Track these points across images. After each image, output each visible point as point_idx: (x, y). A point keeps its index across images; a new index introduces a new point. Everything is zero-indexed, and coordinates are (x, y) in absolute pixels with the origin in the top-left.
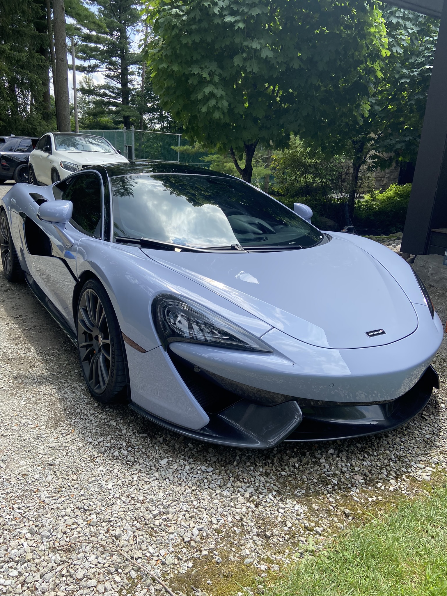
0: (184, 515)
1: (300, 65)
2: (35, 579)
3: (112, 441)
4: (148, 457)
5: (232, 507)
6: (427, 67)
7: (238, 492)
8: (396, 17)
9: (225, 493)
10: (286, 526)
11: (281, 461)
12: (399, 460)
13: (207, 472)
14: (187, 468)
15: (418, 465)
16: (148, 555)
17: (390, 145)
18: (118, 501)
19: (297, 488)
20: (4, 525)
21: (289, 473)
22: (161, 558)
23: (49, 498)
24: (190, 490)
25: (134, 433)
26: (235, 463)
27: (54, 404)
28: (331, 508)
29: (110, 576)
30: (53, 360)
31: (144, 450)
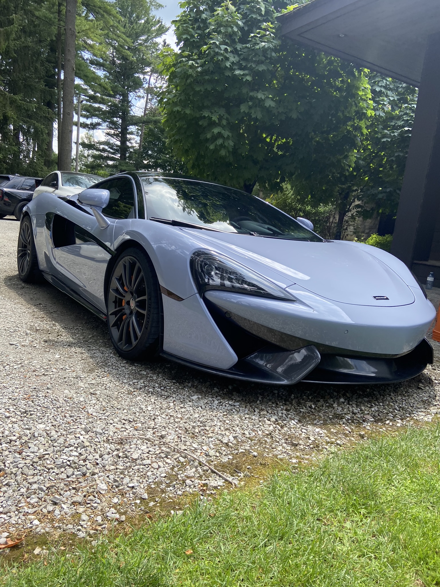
0: (220, 428)
1: (298, 116)
2: (94, 458)
3: (145, 383)
4: (180, 394)
5: (260, 425)
6: (406, 129)
7: (264, 417)
8: (378, 86)
9: (254, 417)
10: (310, 440)
11: (299, 404)
12: (403, 410)
13: (234, 406)
14: (216, 402)
15: (419, 413)
16: (193, 449)
17: (373, 195)
18: (159, 417)
19: (316, 420)
20: (59, 426)
21: (307, 411)
22: (204, 451)
23: (97, 412)
24: (222, 414)
25: (164, 379)
26: (258, 402)
27: (86, 360)
28: (347, 432)
29: (162, 459)
30: (78, 333)
31: (175, 390)
